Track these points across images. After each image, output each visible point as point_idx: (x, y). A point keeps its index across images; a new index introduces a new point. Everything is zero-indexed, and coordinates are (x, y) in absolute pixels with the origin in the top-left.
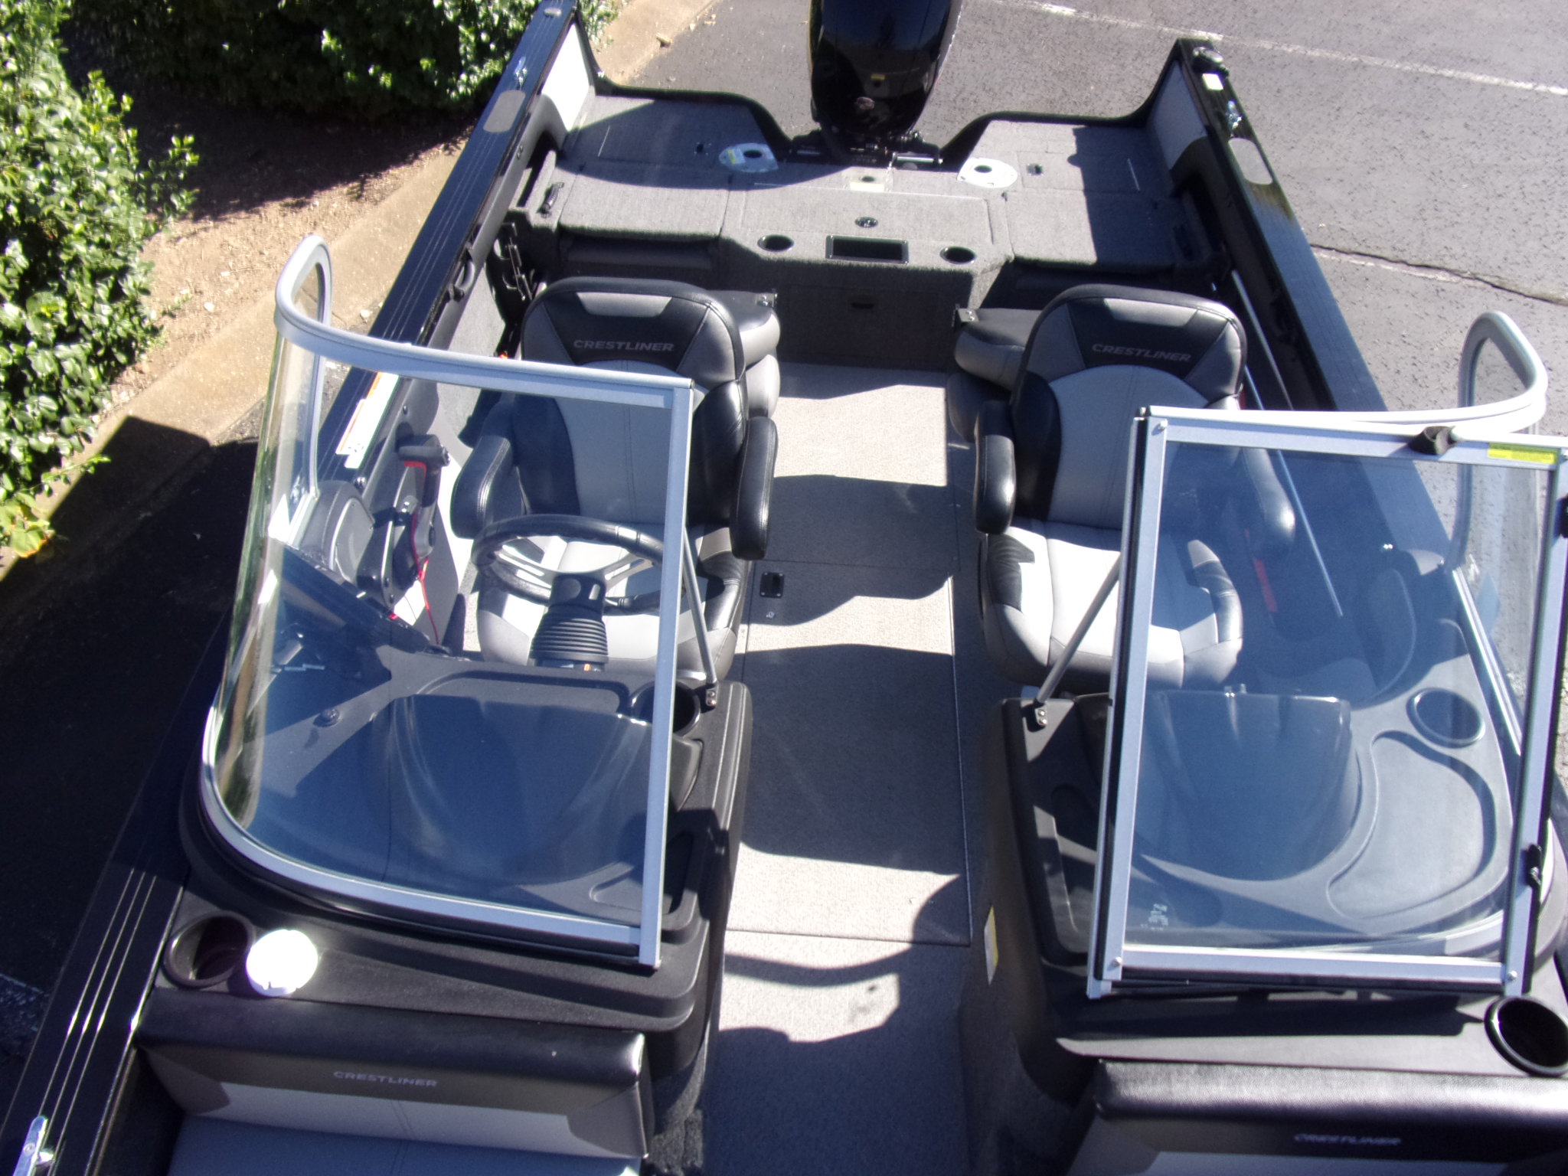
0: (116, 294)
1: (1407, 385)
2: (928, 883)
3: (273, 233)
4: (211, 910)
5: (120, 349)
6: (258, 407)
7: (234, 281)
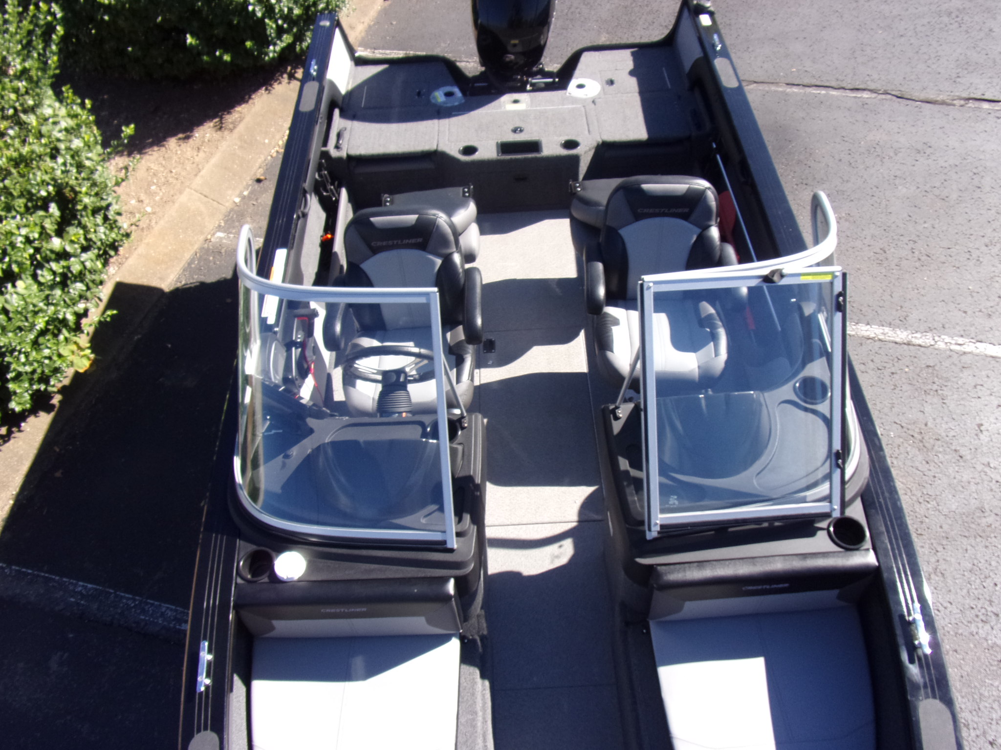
0: (106, 218)
1: (845, 167)
2: (582, 492)
3: (175, 158)
4: (252, 548)
5: (110, 248)
6: (186, 265)
7: (158, 191)
